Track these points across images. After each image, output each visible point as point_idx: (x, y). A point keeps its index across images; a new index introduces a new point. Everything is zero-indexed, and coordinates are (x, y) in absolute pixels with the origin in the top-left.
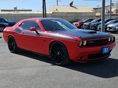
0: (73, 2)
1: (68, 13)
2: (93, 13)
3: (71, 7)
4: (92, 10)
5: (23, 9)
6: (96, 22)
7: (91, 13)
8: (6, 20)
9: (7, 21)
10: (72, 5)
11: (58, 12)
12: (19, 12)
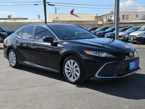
0: (74, 9)
1: (69, 21)
2: (95, 22)
3: (72, 15)
4: (94, 18)
5: (18, 18)
6: (101, 31)
7: (93, 22)
8: (3, 29)
9: (5, 30)
10: (73, 13)
11: (58, 20)
12: (16, 20)
